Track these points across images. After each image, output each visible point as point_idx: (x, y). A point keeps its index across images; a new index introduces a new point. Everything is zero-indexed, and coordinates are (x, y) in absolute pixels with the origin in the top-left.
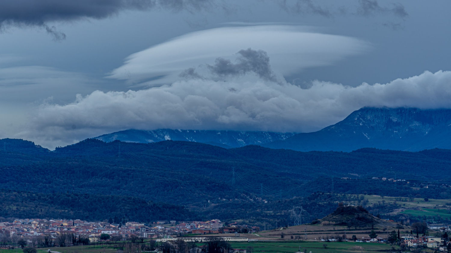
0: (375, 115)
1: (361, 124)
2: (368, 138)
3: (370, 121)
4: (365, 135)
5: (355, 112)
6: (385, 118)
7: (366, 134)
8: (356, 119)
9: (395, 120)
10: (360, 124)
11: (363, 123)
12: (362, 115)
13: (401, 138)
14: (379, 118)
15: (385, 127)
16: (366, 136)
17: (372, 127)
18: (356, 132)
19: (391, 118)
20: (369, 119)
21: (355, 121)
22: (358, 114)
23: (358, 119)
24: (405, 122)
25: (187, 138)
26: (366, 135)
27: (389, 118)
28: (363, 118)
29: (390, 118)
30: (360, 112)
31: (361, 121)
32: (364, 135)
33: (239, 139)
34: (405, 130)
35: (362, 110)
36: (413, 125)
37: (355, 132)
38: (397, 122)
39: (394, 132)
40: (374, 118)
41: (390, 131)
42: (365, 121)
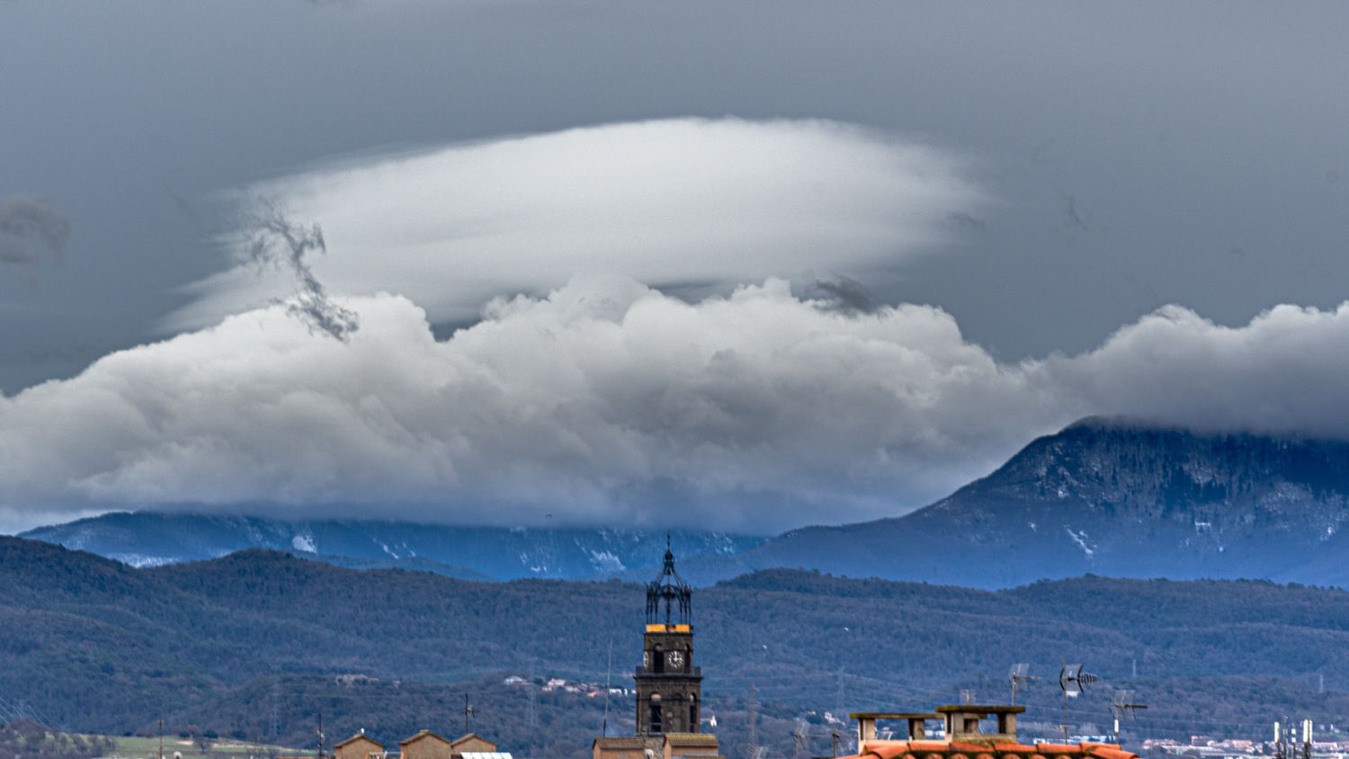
0: (1121, 457)
1: (1060, 492)
2: (1089, 551)
3: (1101, 479)
4: (1075, 536)
5: (1041, 444)
6: (1164, 467)
7: (1082, 533)
8: (1043, 471)
9: (1202, 478)
10: (1057, 493)
11: (1070, 488)
12: (1067, 455)
13: (1221, 549)
14: (1138, 467)
15: (1161, 507)
16: (1081, 542)
17: (1105, 504)
18: (1036, 524)
19: (1186, 467)
20: (1097, 473)
21: (1038, 479)
22: (1053, 452)
23: (1052, 470)
24: (1245, 487)
25: (386, 548)
26: (1080, 537)
27: (1177, 468)
28: (1073, 468)
29: (1181, 468)
30: (1061, 445)
31: (1063, 478)
32: (1070, 538)
33: (599, 552)
34: (1242, 519)
35: (1067, 435)
36: (1275, 498)
37: (1033, 526)
38: (1210, 483)
39: (1197, 524)
40: (1117, 469)
41: (1181, 520)
42: (1077, 479)
